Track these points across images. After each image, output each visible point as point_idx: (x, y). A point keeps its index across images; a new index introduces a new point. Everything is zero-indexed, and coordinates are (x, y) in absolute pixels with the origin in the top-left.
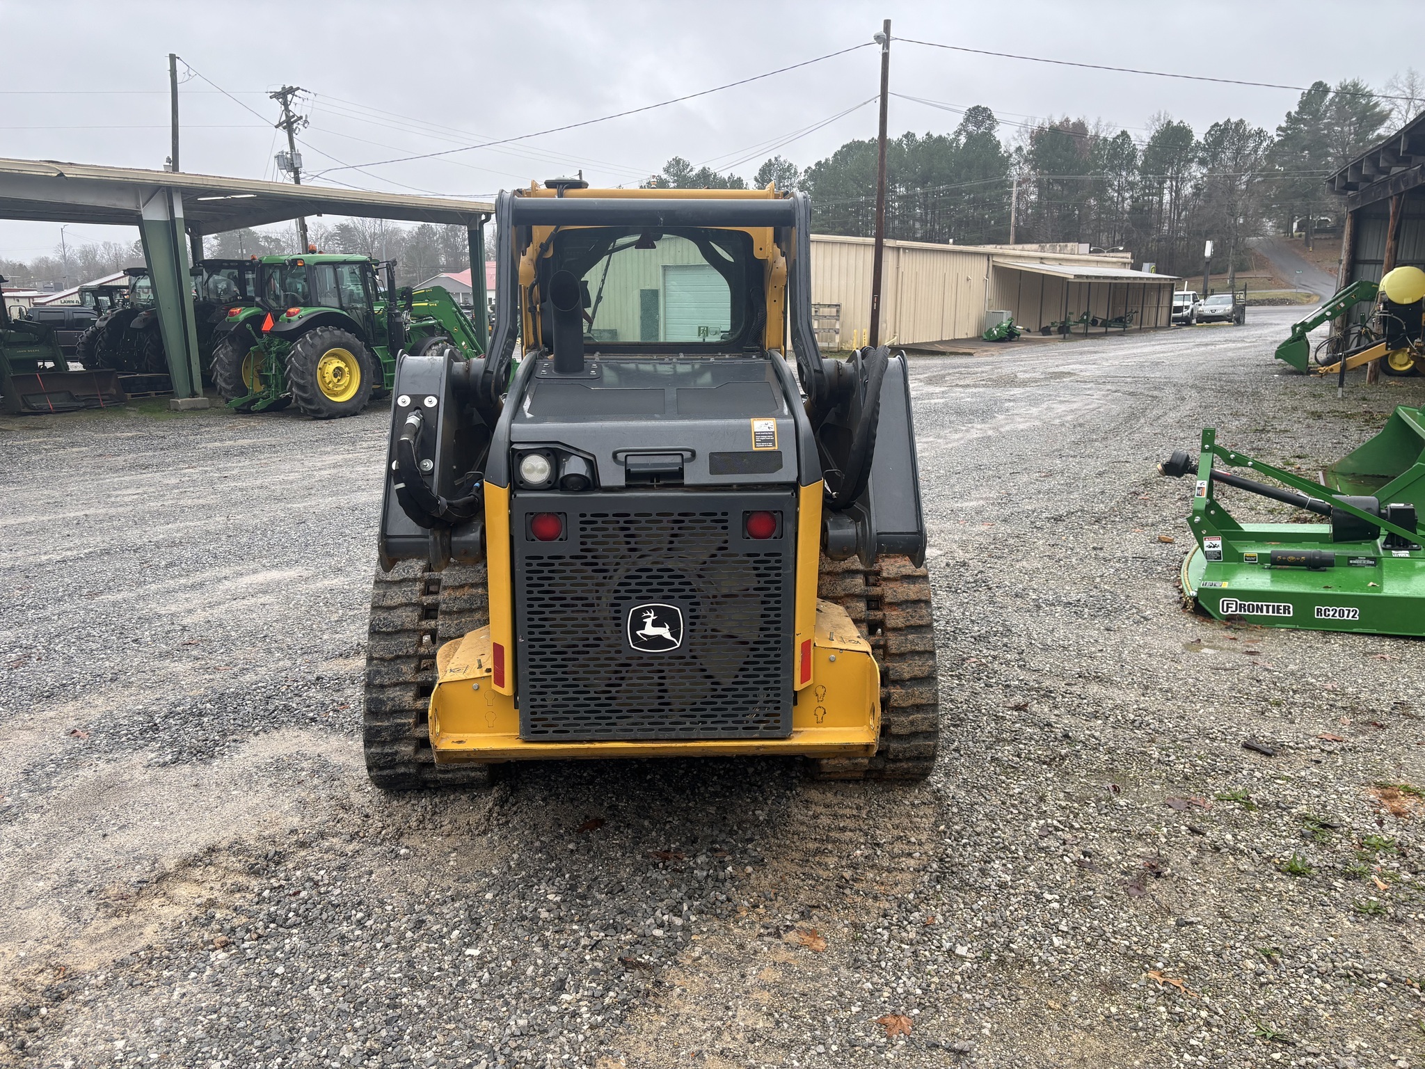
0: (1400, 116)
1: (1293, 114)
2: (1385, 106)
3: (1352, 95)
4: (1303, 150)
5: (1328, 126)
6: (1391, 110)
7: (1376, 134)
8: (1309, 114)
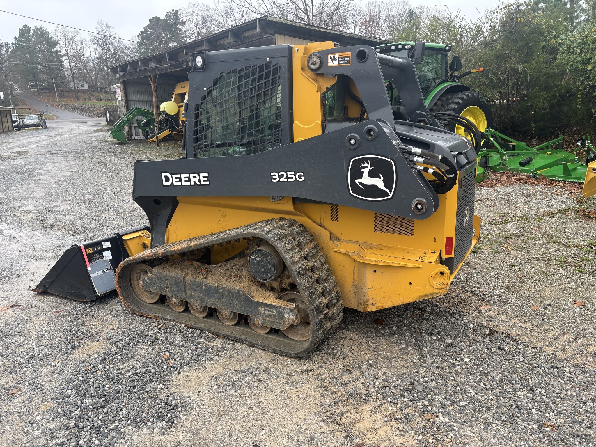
0: (63, 43)
1: (17, 38)
2: (55, 39)
3: (41, 33)
4: (26, 54)
5: (34, 44)
6: (59, 40)
7: (55, 49)
8: (25, 38)
